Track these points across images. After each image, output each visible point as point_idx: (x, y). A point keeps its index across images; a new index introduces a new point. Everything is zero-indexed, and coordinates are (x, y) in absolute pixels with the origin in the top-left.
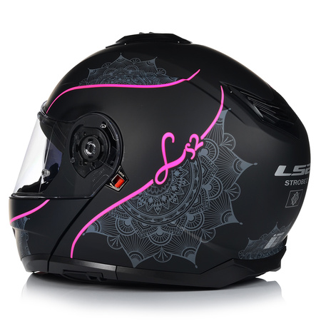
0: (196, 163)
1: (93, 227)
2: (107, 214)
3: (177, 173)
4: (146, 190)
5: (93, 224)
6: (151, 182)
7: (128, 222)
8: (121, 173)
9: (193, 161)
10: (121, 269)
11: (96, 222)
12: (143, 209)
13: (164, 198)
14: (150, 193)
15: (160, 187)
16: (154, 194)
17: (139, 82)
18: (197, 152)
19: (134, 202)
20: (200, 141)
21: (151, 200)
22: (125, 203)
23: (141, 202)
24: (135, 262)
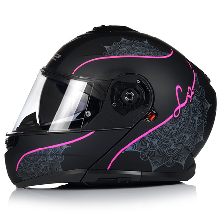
0: (192, 104)
1: (131, 147)
2: (143, 138)
3: (184, 110)
4: (168, 121)
5: (131, 145)
6: (171, 116)
7: (155, 142)
8: (153, 111)
9: (191, 103)
10: (145, 173)
11: (134, 143)
12: (165, 133)
13: (178, 126)
14: (171, 123)
15: (176, 119)
16: (173, 124)
17: (150, 55)
18: (192, 97)
19: (161, 129)
20: (192, 91)
21: (171, 128)
22: (155, 130)
23: (165, 129)
24: (154, 168)
